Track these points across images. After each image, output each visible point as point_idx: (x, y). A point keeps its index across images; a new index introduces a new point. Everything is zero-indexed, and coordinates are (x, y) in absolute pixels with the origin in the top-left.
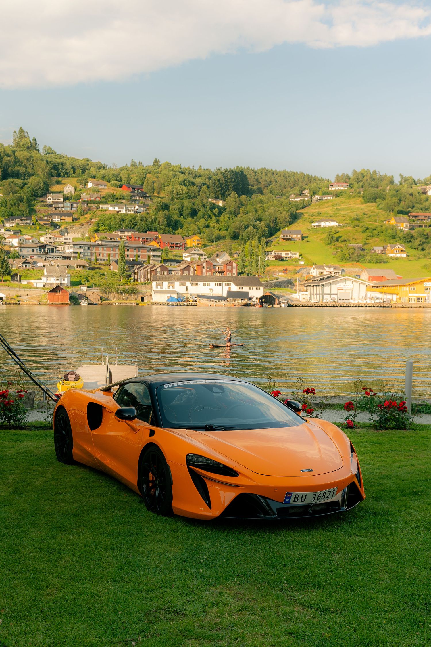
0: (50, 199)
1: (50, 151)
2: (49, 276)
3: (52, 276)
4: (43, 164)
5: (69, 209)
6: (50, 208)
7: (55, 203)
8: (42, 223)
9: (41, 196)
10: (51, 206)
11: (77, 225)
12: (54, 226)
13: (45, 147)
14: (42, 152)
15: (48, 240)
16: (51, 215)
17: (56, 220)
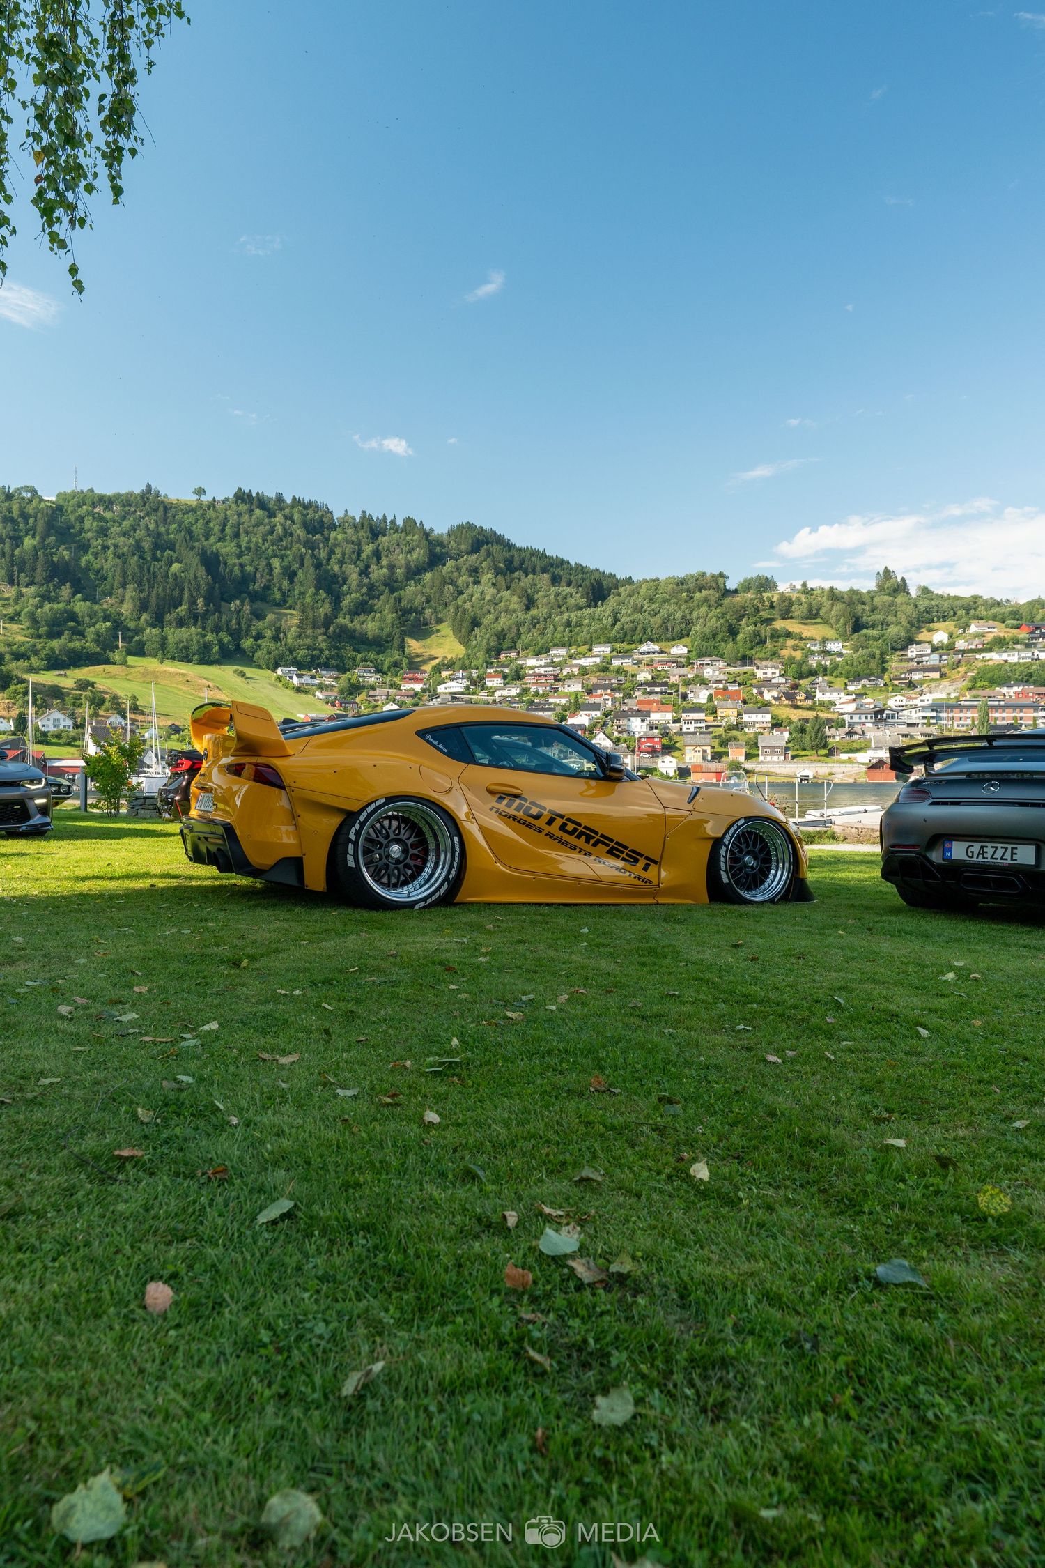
0: (913, 651)
1: (925, 591)
2: (877, 748)
3: (881, 748)
4: (909, 609)
5: (937, 662)
6: (911, 664)
7: (918, 656)
8: (896, 682)
9: (902, 649)
10: (912, 660)
11: (945, 683)
12: (912, 685)
13: (919, 587)
14: (913, 593)
15: (899, 703)
16: (910, 671)
17: (916, 677)
